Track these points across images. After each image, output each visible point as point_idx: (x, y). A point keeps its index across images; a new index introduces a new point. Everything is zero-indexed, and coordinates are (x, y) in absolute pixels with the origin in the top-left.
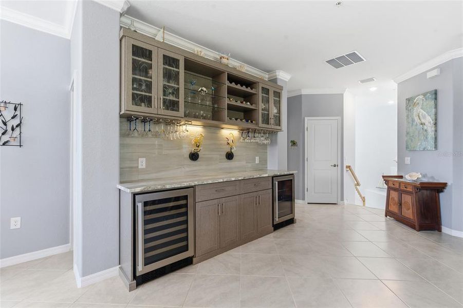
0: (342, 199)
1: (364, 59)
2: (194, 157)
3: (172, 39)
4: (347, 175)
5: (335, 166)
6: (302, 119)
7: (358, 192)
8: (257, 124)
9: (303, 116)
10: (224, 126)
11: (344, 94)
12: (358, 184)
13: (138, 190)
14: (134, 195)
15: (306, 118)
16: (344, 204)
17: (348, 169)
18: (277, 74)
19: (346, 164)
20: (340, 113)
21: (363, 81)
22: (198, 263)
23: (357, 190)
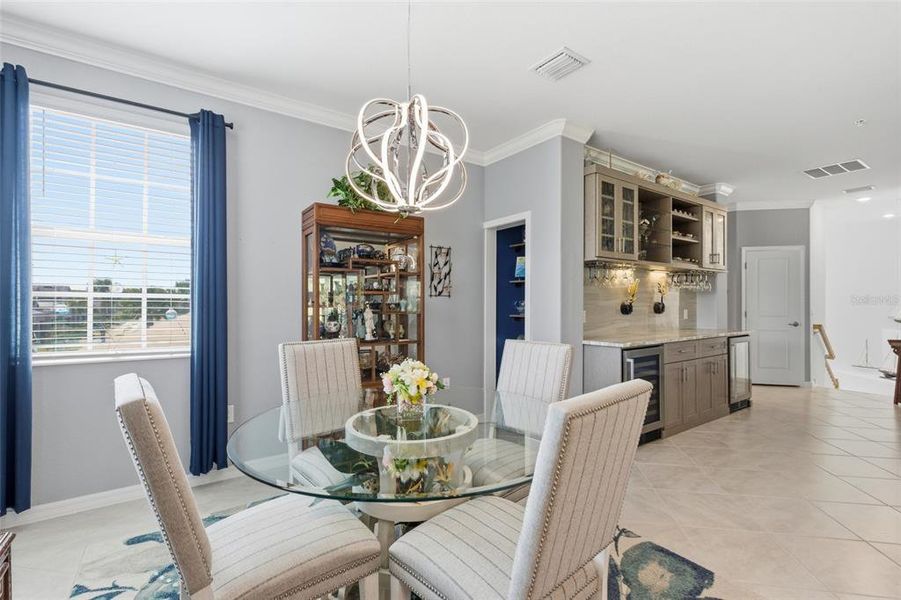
0: (808, 378)
1: (864, 165)
2: (626, 310)
3: (619, 163)
4: (815, 340)
5: (796, 325)
6: (738, 250)
7: (829, 369)
8: (700, 264)
9: (738, 245)
10: (652, 267)
11: (811, 209)
12: (831, 356)
13: (628, 345)
14: (623, 350)
15: (744, 250)
16: (811, 387)
17: (817, 330)
18: (717, 188)
19: (814, 321)
20: (804, 240)
21: (848, 191)
22: (667, 437)
23: (827, 366)
